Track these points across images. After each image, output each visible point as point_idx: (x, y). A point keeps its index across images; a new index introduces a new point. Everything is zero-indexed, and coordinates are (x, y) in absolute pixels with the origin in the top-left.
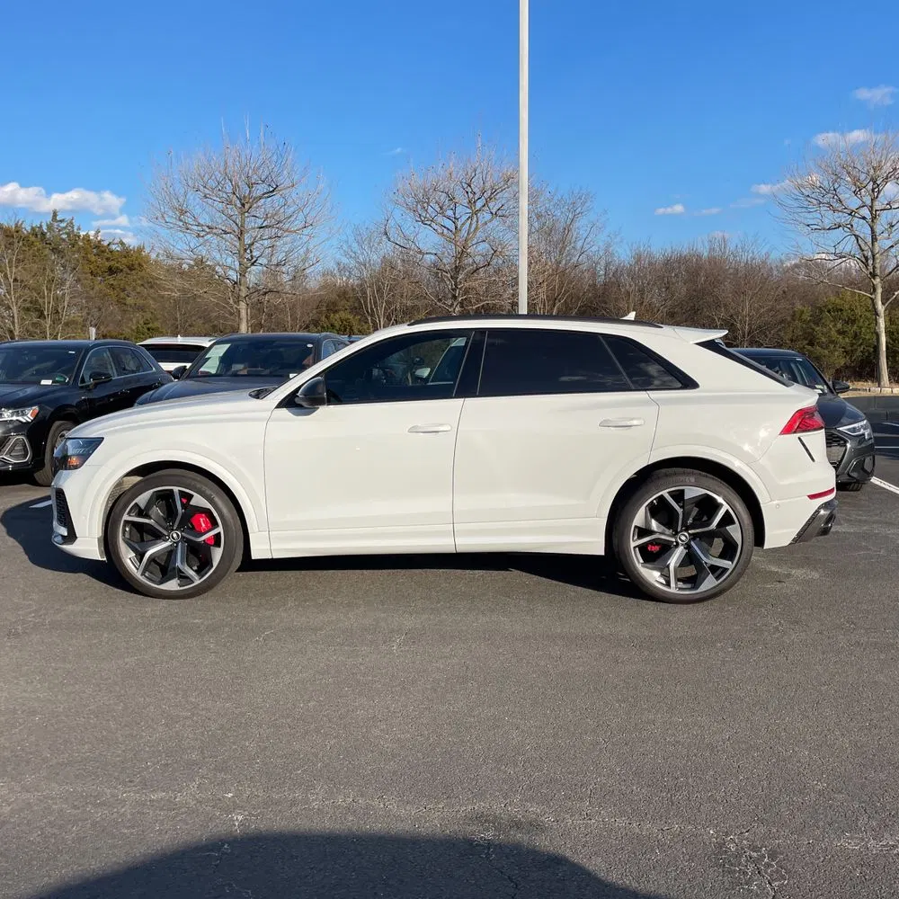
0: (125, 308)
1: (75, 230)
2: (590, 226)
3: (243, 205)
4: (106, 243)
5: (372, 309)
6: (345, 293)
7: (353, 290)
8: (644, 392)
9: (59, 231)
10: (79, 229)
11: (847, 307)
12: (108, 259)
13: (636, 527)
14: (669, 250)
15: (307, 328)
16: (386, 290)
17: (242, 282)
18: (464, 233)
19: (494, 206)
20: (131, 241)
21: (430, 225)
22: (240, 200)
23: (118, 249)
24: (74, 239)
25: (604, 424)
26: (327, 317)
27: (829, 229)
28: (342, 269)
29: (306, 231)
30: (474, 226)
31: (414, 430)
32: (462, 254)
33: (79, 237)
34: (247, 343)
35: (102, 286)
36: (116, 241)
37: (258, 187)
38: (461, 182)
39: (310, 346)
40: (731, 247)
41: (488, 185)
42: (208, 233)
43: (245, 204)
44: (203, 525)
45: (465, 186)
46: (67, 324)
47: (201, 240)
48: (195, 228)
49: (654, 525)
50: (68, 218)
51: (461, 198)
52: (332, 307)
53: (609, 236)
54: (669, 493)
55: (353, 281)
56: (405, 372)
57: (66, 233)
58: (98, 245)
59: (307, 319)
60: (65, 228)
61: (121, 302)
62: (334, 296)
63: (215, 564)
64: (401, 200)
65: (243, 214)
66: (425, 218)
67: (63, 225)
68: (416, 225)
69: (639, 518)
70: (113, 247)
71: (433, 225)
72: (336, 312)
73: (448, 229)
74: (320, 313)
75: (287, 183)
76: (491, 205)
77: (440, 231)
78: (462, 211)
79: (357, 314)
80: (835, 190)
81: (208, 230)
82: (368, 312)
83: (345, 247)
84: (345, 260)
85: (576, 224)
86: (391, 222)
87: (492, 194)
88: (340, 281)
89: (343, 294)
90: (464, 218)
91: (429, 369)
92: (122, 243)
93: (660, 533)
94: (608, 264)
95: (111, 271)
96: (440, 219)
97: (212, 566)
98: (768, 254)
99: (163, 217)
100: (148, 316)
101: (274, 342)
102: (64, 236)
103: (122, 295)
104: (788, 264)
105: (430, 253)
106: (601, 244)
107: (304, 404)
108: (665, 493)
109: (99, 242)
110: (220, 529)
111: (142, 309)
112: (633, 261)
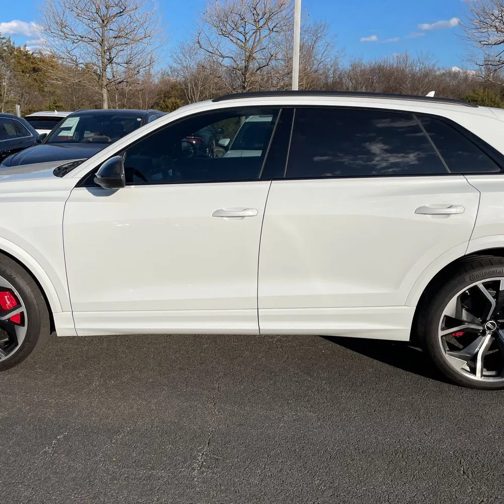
0: (44, 94)
1: (12, 45)
2: (326, 45)
3: (103, 21)
4: (30, 53)
5: (191, 96)
6: (175, 86)
7: (180, 84)
8: (462, 176)
9: (2, 45)
10: (14, 43)
11: (480, 99)
12: (32, 63)
13: (445, 316)
14: (374, 63)
15: (152, 107)
16: (200, 83)
17: (104, 74)
18: (251, 43)
19: (271, 25)
20: (47, 53)
21: (228, 37)
22: (101, 17)
23: (39, 57)
24: (12, 50)
25: (421, 211)
26: (164, 101)
27: (494, 44)
28: (173, 70)
29: (145, 40)
30: (258, 38)
31: (218, 214)
32: (250, 58)
33: (14, 49)
34: (92, 116)
35: (30, 80)
36: (37, 52)
37: (114, 9)
38: (249, 7)
39: (139, 120)
40: (410, 61)
41: (267, 10)
42: (79, 41)
43: (105, 21)
44: (8, 303)
45: (252, 9)
46: (7, 103)
47: (76, 45)
48: (72, 37)
49: (465, 315)
50: (7, 37)
51: (249, 17)
52: (167, 95)
53: (338, 52)
54: (483, 284)
55: (180, 79)
56: (211, 139)
57: (6, 46)
58: (26, 54)
59: (152, 102)
60: (5, 43)
61: (41, 90)
62: (168, 88)
63: (20, 342)
64: (209, 20)
65: (102, 27)
66: (225, 32)
67: (4, 41)
68: (219, 37)
69: (450, 308)
70: (35, 55)
71: (230, 37)
72: (169, 98)
73: (240, 40)
74: (160, 98)
75: (132, 6)
76: (269, 23)
77: (235, 41)
78: (250, 28)
79: (182, 99)
80: (501, 16)
81: (80, 38)
82: (189, 98)
83: (175, 56)
84: (175, 65)
85: (318, 44)
86: (202, 35)
87: (270, 16)
88: (173, 79)
89: (174, 87)
90: (251, 33)
91: (229, 140)
92: (41, 53)
93: (469, 323)
94: (335, 71)
95: (35, 70)
96: (235, 33)
97: (17, 344)
98: (434, 65)
99: (50, 29)
100: (56, 98)
101: (112, 116)
102: (5, 48)
103: (42, 85)
104: (438, 73)
105: (228, 57)
106: (333, 57)
107: (101, 185)
108: (479, 284)
109: (27, 52)
110: (23, 309)
111: (53, 94)
112: (350, 68)
